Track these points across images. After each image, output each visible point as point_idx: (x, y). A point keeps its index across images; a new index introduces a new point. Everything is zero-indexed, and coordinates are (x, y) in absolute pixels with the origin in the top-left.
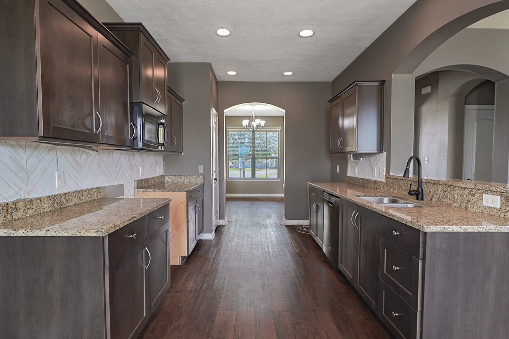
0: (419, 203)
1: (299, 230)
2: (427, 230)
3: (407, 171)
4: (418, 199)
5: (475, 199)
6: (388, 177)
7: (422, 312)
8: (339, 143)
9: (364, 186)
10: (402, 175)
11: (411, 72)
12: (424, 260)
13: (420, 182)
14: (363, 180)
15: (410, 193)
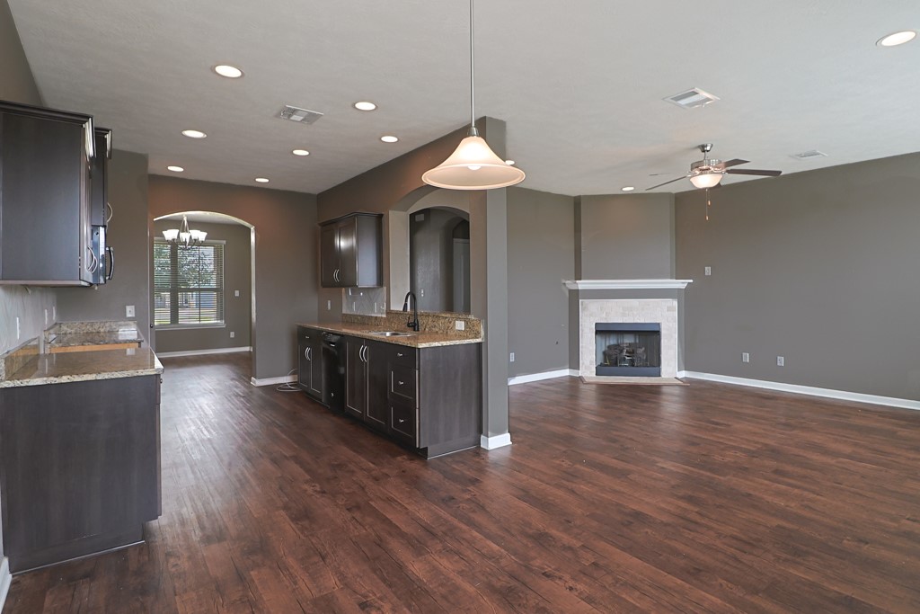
0: (415, 334)
1: (280, 388)
2: (420, 347)
3: (406, 305)
4: (414, 330)
5: (451, 325)
6: (389, 312)
7: (419, 408)
8: (335, 274)
9: (364, 324)
10: (402, 309)
11: (406, 210)
12: (419, 369)
13: (415, 315)
14: (363, 317)
15: (409, 326)
